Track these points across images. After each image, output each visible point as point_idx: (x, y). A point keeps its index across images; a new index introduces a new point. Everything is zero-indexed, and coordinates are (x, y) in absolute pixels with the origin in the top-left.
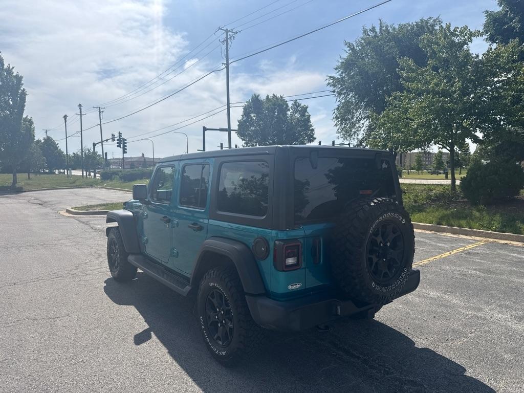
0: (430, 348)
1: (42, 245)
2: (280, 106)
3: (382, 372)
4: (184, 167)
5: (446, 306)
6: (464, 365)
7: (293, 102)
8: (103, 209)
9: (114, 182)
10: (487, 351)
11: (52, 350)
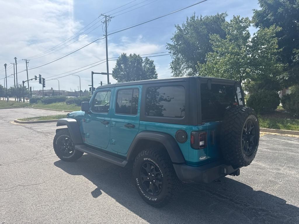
0: (262, 191)
1: (8, 142)
2: (138, 60)
3: (243, 205)
4: (118, 91)
5: (261, 169)
6: (285, 199)
7: (145, 58)
8: (39, 120)
9: (38, 104)
10: (293, 191)
11: (43, 204)
